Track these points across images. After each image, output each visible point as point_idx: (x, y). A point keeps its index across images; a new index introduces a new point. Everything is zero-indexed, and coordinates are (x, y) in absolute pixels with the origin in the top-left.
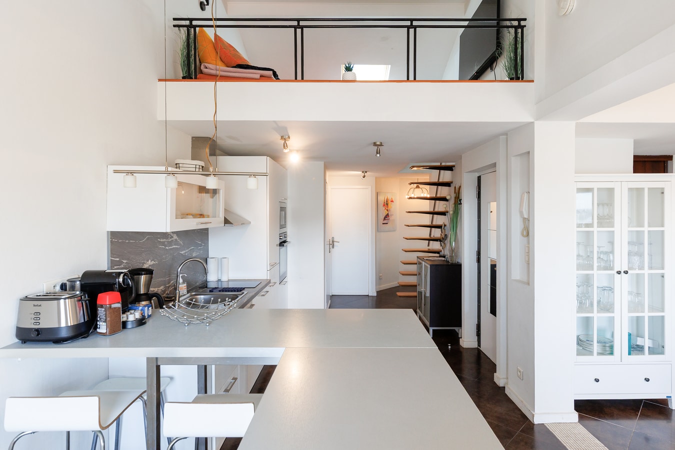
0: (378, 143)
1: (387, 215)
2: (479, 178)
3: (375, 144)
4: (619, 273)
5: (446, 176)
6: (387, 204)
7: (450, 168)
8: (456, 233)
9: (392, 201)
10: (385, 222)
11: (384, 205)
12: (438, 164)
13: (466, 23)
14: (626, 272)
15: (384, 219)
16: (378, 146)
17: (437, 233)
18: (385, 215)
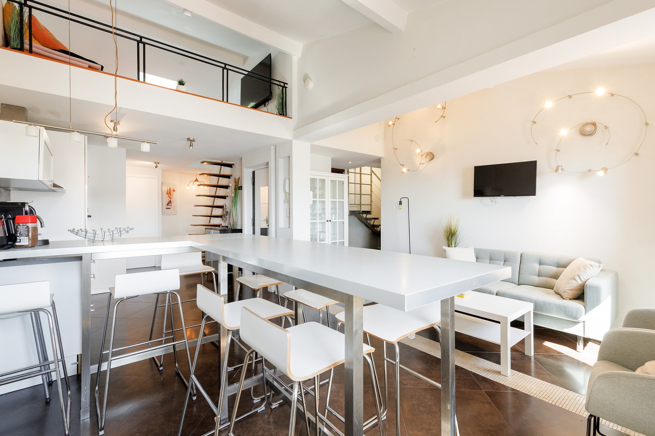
0: (192, 139)
1: (170, 202)
2: (254, 173)
3: (189, 139)
4: (327, 221)
5: (226, 171)
6: (170, 193)
7: (230, 166)
8: (236, 209)
9: (174, 191)
10: (168, 207)
11: (167, 193)
12: (220, 162)
13: (246, 73)
14: (330, 221)
15: (168, 205)
16: (191, 141)
17: (218, 212)
18: (168, 201)
